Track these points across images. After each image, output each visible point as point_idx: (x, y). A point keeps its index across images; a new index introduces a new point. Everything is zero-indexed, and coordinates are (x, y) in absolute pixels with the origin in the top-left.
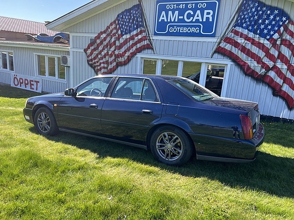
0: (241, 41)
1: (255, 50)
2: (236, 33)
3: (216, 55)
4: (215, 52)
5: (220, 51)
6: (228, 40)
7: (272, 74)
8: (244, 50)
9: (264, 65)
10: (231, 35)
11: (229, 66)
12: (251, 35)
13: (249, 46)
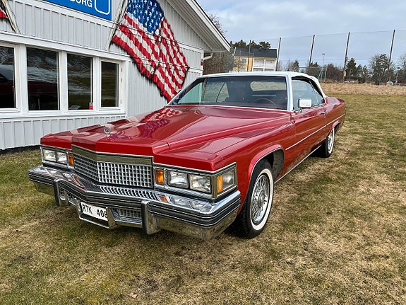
0: (134, 32)
1: (145, 45)
2: (130, 21)
3: (113, 46)
4: (112, 42)
5: (115, 41)
6: (124, 29)
7: (158, 73)
8: (137, 43)
9: (153, 64)
10: (125, 22)
11: (127, 63)
12: (141, 26)
13: (140, 40)
